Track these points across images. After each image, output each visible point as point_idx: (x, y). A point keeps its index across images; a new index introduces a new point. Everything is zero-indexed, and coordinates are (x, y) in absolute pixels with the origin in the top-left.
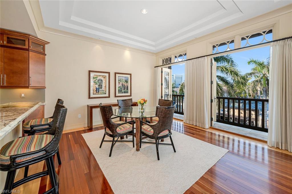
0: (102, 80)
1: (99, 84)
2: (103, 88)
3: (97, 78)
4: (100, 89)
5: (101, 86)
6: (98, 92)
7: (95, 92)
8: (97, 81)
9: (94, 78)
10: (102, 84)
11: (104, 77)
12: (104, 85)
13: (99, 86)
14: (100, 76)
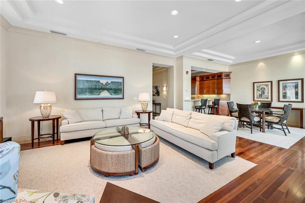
0: (264, 88)
1: (262, 91)
2: (266, 94)
3: (260, 86)
4: (263, 95)
5: (264, 92)
6: (261, 97)
7: (258, 97)
8: (260, 89)
9: (257, 87)
10: (264, 91)
11: (266, 85)
12: (266, 92)
13: (262, 92)
14: (263, 85)
